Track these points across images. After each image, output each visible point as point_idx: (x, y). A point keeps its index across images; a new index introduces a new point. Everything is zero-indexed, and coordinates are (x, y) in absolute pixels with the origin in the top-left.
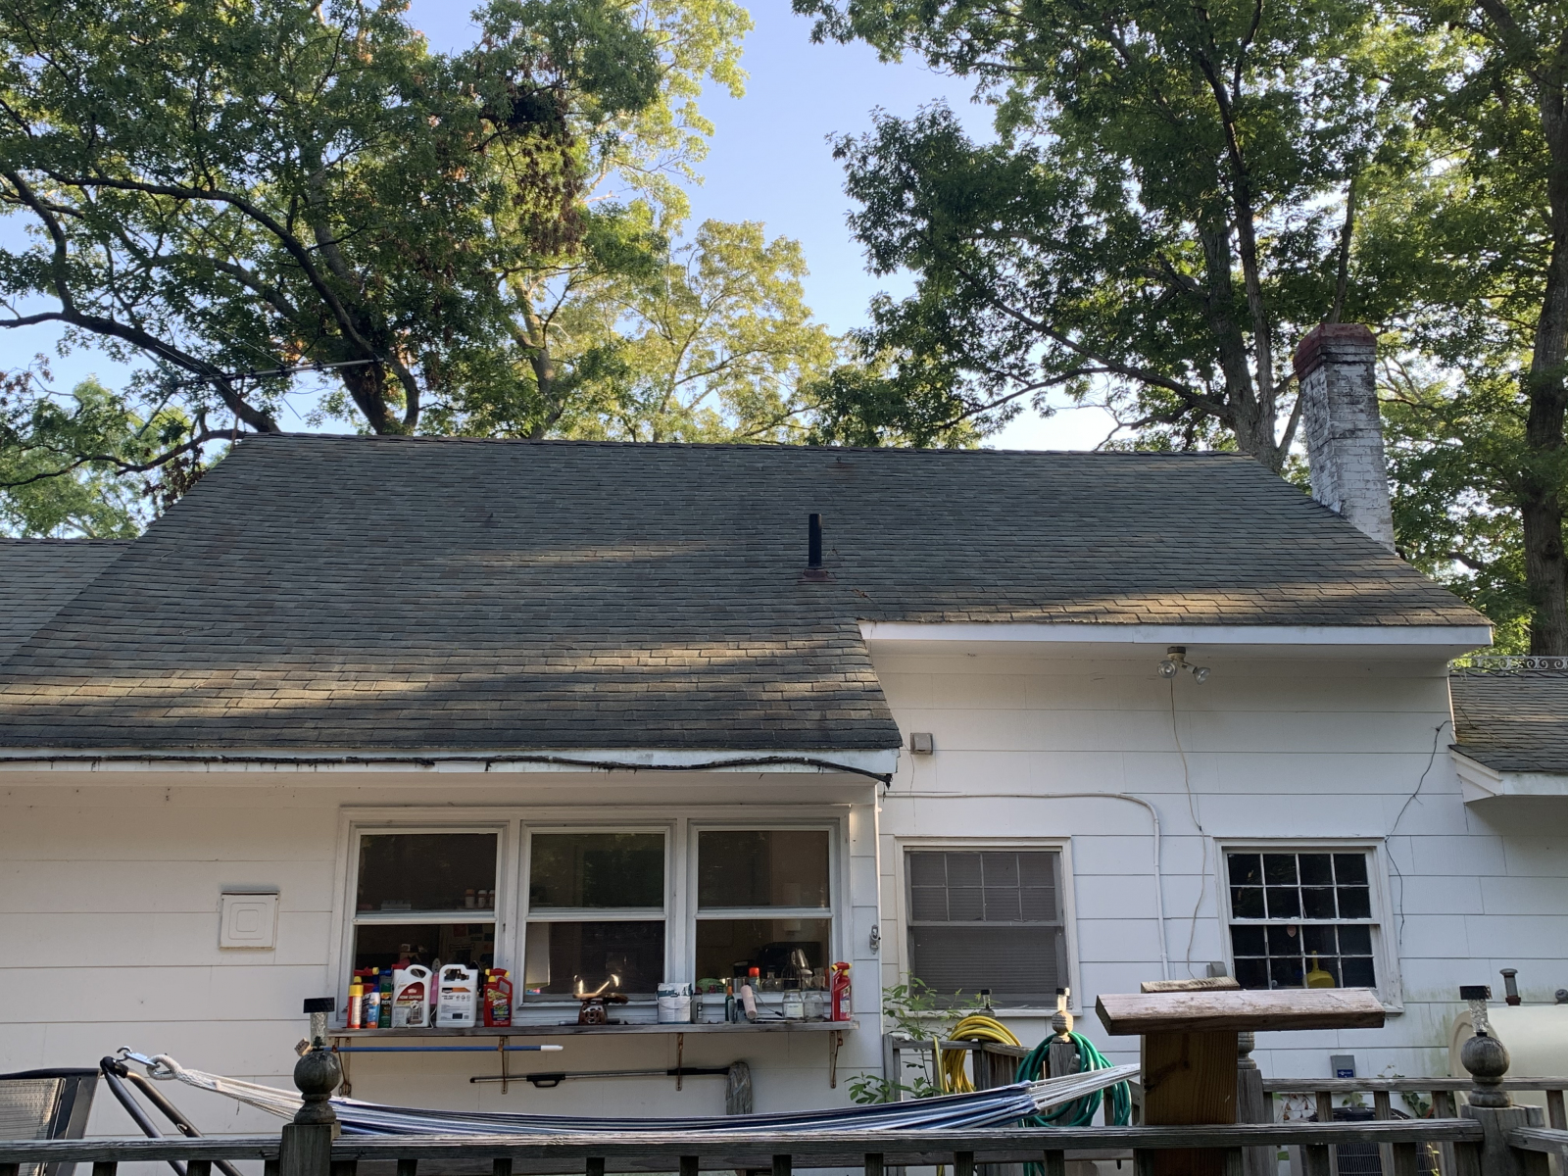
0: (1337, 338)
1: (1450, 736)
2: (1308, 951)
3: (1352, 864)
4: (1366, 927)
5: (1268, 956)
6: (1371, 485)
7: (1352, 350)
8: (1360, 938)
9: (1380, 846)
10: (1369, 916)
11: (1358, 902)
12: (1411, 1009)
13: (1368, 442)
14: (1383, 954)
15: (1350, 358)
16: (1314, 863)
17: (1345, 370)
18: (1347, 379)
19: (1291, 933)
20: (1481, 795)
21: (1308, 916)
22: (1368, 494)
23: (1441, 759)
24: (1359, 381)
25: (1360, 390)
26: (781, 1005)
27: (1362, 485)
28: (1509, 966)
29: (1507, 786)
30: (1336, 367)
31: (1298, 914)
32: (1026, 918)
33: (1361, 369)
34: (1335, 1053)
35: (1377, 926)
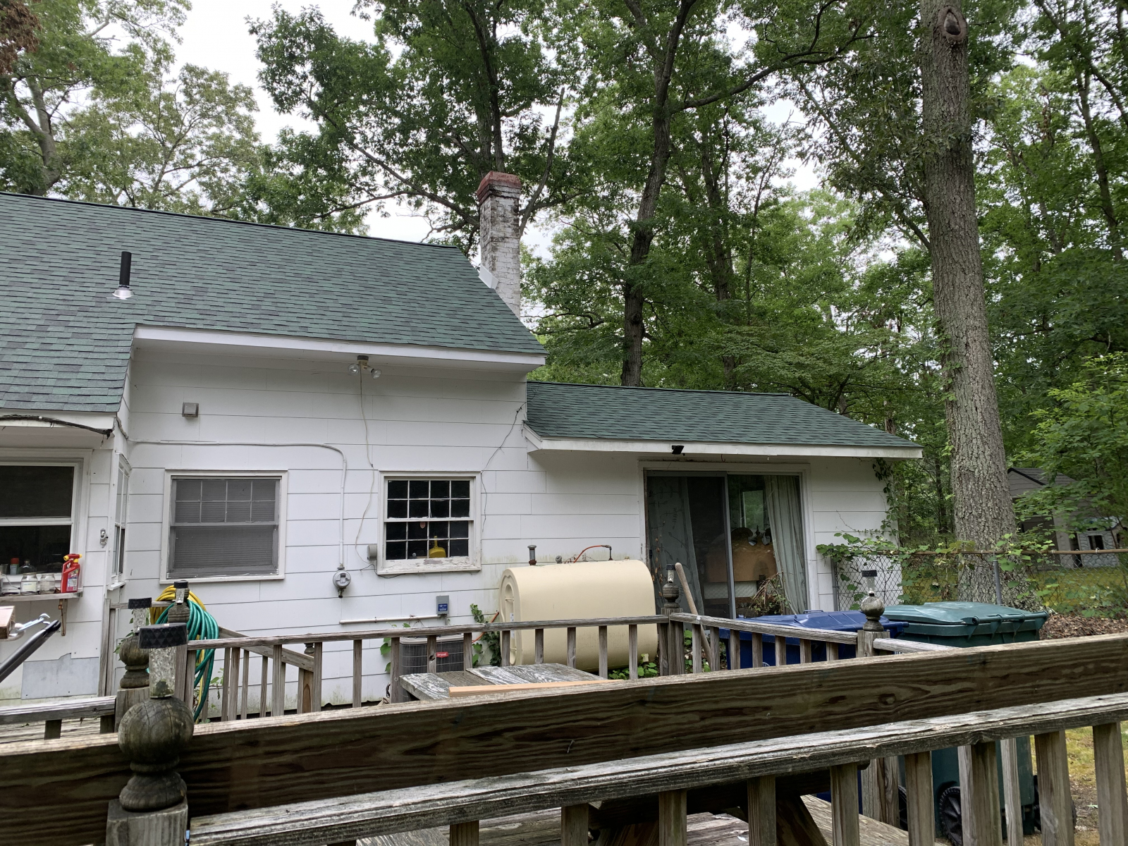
0: (499, 181)
1: (523, 416)
2: (431, 536)
3: (462, 487)
4: (466, 523)
5: (407, 540)
6: (510, 271)
7: (506, 189)
8: (463, 528)
9: (478, 476)
10: (468, 516)
11: (463, 508)
12: (485, 569)
13: (511, 245)
14: (474, 537)
15: (505, 195)
16: (440, 486)
17: (502, 201)
18: (502, 206)
19: (422, 527)
20: (534, 449)
21: (433, 516)
22: (509, 276)
23: (517, 428)
24: (509, 209)
25: (509, 215)
26: (19, 583)
27: (505, 270)
28: (532, 543)
29: (547, 445)
30: (497, 199)
31: (427, 515)
32: (254, 520)
33: (511, 202)
34: (439, 594)
35: (472, 522)
